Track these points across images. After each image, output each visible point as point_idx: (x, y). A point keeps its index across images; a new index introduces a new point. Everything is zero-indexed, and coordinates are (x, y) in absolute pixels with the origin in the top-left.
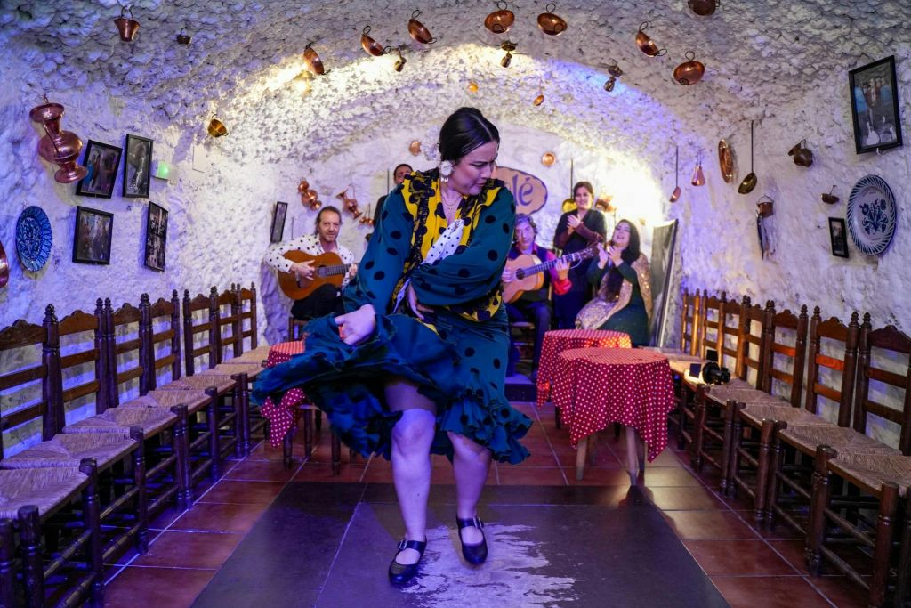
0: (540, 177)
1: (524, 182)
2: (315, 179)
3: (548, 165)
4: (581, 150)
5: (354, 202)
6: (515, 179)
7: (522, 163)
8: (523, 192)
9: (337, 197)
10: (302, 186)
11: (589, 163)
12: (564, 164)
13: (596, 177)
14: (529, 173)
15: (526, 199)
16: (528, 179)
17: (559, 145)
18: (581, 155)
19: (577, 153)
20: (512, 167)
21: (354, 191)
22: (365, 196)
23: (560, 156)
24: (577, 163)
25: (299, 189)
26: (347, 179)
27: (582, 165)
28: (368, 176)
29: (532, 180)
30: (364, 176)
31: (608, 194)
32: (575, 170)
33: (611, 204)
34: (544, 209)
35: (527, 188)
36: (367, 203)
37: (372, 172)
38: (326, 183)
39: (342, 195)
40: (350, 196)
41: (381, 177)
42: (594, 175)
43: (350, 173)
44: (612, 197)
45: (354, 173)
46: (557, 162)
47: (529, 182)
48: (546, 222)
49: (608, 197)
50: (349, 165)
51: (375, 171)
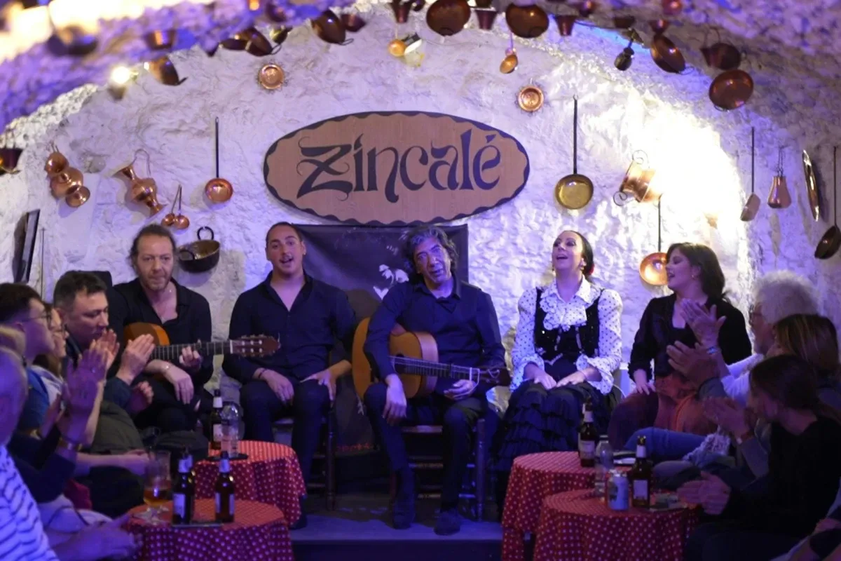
0: (513, 134)
1: (484, 143)
2: (72, 138)
3: (531, 111)
4: (593, 80)
5: (150, 182)
6: (466, 138)
7: (478, 104)
8: (482, 163)
9: (117, 175)
10: (50, 163)
11: (609, 105)
12: (561, 108)
13: (623, 133)
14: (492, 125)
15: (487, 176)
16: (490, 138)
17: (550, 71)
18: (593, 89)
19: (585, 86)
20: (460, 114)
21: (148, 161)
22: (171, 171)
23: (552, 93)
24: (587, 105)
25: (46, 168)
26: (133, 137)
27: (593, 109)
28: (178, 131)
29: (498, 140)
30: (169, 132)
31: (644, 167)
32: (581, 119)
33: (652, 187)
34: (522, 194)
35: (488, 156)
36: (177, 184)
37: (183, 122)
38: (91, 146)
39: (126, 173)
40: (140, 171)
41: (201, 133)
42: (619, 129)
43: (139, 127)
44: (653, 173)
45: (148, 126)
46: (547, 103)
47: (491, 143)
48: (527, 219)
49: (645, 172)
50: (135, 109)
51: (188, 121)
